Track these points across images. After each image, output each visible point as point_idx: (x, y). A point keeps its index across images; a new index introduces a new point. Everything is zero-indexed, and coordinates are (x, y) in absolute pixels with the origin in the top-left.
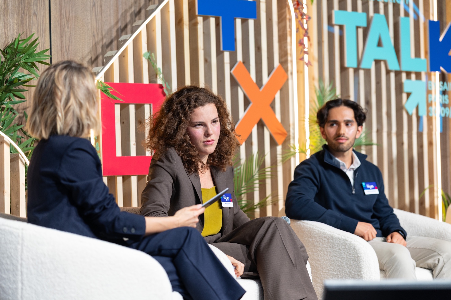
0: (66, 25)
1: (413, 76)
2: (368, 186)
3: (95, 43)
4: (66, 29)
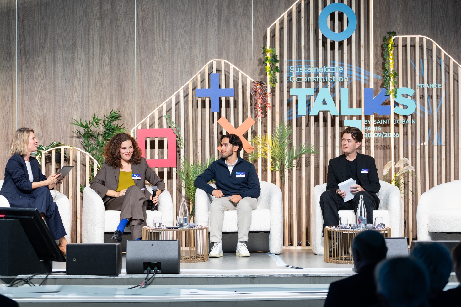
0: (144, 104)
1: (355, 118)
2: (239, 174)
3: (160, 111)
4: (144, 106)
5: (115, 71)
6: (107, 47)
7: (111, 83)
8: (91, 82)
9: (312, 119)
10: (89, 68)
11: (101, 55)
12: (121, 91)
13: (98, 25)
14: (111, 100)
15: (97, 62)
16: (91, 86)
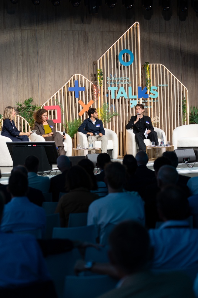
1: (134, 100)
2: (97, 125)
5: (29, 79)
6: (25, 68)
7: (28, 85)
8: (19, 85)
9: (117, 100)
10: (18, 78)
11: (23, 72)
12: (32, 89)
13: (21, 58)
14: (28, 93)
15: (21, 75)
16: (19, 86)
